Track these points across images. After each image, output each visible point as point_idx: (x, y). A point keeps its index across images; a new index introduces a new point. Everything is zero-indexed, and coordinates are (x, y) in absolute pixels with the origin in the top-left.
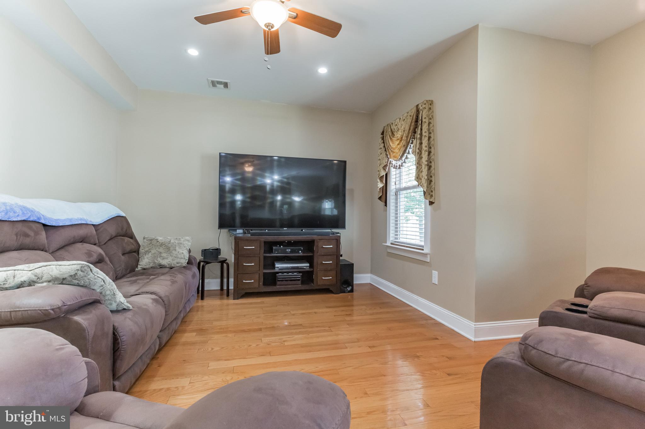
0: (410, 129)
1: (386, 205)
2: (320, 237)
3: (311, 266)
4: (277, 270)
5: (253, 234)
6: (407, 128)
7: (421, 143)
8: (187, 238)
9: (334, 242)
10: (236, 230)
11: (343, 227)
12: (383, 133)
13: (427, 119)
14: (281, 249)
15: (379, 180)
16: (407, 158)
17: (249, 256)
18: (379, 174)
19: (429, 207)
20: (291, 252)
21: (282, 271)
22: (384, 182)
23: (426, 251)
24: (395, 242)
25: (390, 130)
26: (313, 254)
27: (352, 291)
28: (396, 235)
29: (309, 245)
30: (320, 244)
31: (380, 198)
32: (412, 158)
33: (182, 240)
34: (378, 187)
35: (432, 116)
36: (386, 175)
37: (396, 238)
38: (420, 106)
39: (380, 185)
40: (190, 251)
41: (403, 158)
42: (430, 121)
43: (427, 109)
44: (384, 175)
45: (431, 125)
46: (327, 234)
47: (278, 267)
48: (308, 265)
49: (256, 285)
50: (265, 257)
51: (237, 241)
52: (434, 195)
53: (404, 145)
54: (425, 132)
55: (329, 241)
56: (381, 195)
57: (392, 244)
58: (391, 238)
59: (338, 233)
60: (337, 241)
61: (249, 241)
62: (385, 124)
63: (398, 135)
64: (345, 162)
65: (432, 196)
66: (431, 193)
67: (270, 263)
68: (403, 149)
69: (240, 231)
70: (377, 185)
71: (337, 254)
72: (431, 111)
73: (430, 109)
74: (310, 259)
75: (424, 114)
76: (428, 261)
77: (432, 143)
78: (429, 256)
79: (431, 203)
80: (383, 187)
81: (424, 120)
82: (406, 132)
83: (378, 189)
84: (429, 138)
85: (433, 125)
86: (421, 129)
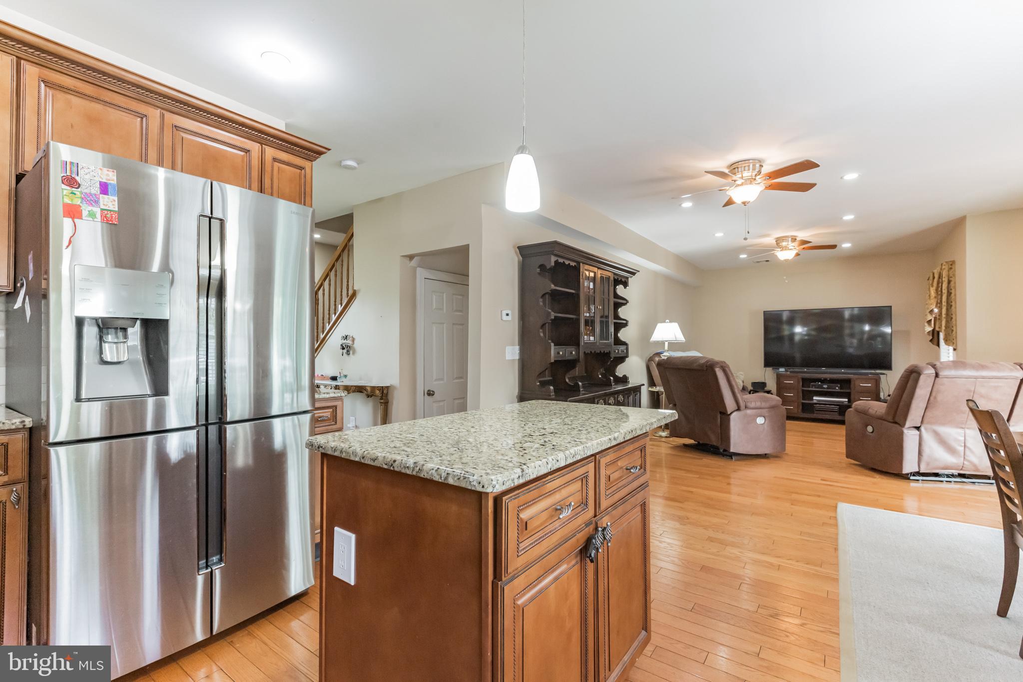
1: (939, 347)
2: (856, 376)
3: (849, 401)
4: (815, 401)
5: (791, 372)
6: (936, 283)
8: (742, 373)
9: (874, 381)
10: (778, 369)
11: (889, 368)
12: (928, 279)
13: (947, 277)
14: (819, 385)
15: (926, 324)
17: (789, 388)
18: (926, 319)
19: (955, 352)
20: (828, 388)
21: (820, 402)
22: (933, 325)
25: (932, 278)
26: (851, 390)
29: (846, 382)
30: (857, 383)
31: (931, 341)
33: (738, 374)
34: (925, 331)
35: (954, 275)
38: (943, 266)
39: (929, 329)
40: (743, 382)
42: (951, 279)
43: (947, 269)
44: (931, 320)
45: (952, 283)
46: (867, 374)
47: (815, 400)
48: (847, 400)
49: (796, 411)
50: (803, 391)
51: (779, 377)
52: (955, 343)
53: (936, 297)
54: (944, 290)
55: (868, 381)
56: (931, 338)
59: (883, 374)
60: (877, 382)
61: (788, 378)
62: (932, 270)
63: (934, 285)
64: (891, 307)
65: (953, 343)
66: (953, 341)
67: (808, 395)
68: (936, 300)
69: (782, 370)
70: (925, 328)
71: (876, 392)
72: (952, 270)
73: (951, 268)
74: (848, 395)
75: (944, 273)
77: (951, 297)
79: (955, 350)
80: (933, 330)
81: (943, 279)
83: (926, 332)
84: (949, 294)
85: (955, 283)
86: (942, 286)
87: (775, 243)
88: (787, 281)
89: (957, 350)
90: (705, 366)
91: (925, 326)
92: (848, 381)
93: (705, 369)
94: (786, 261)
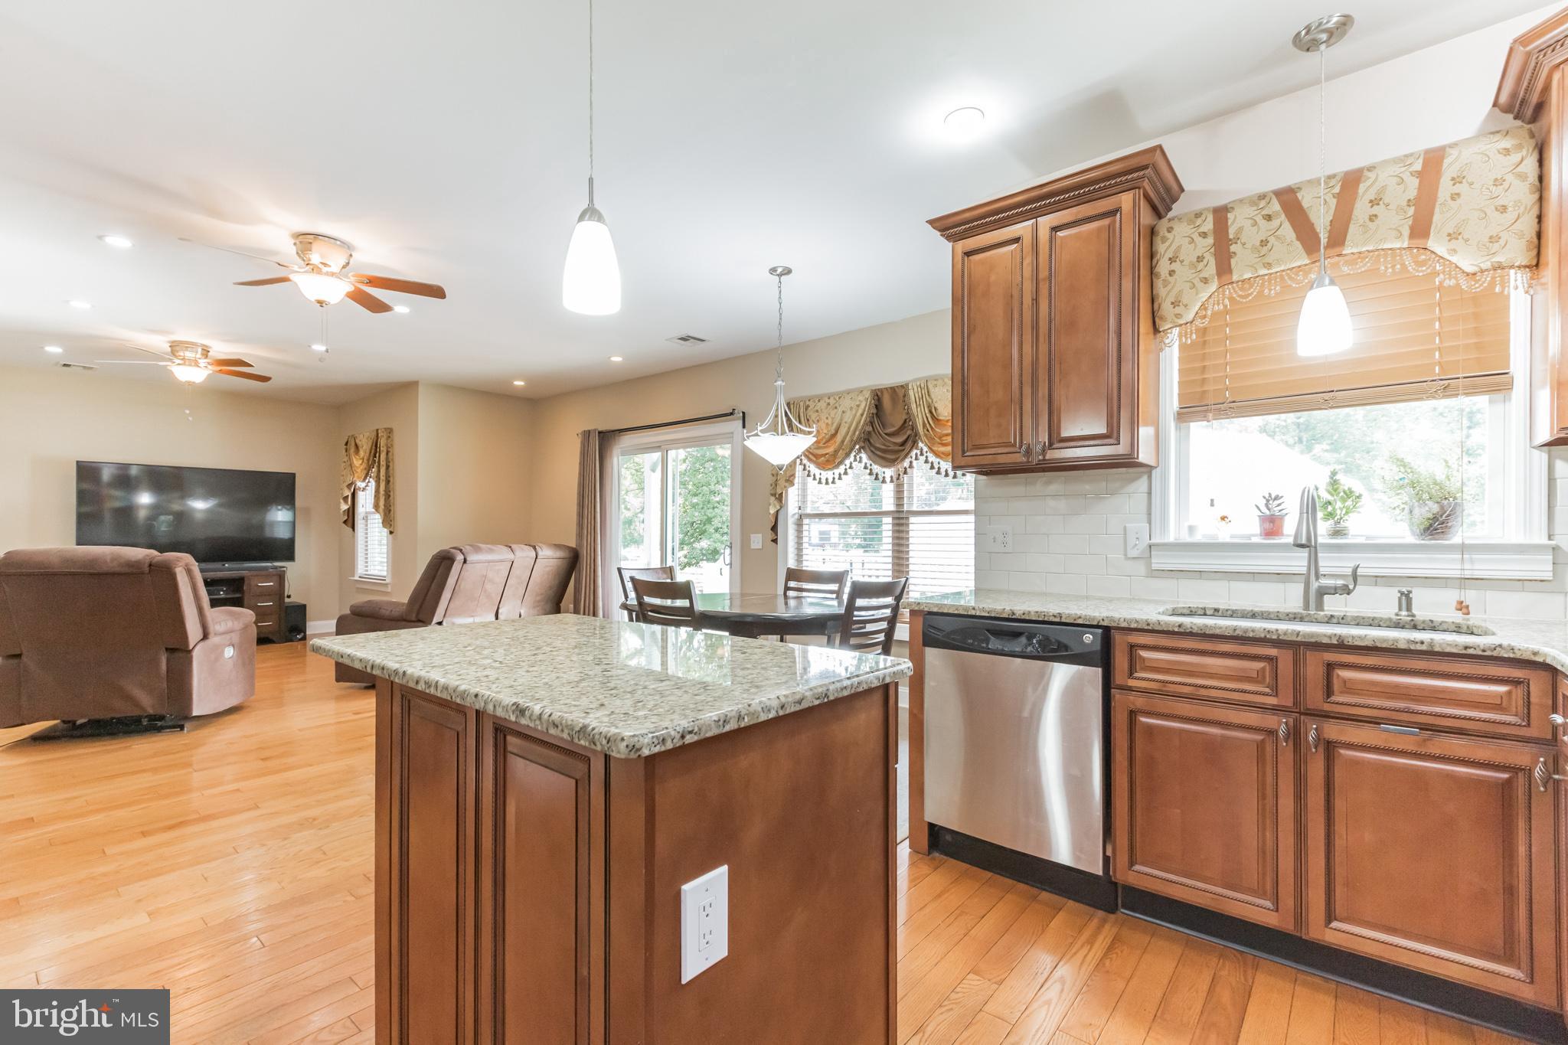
0: (370, 452)
1: (354, 530)
2: (252, 573)
6: (368, 451)
7: (379, 471)
9: (276, 578)
11: (291, 557)
12: (346, 444)
13: (385, 447)
15: (342, 501)
16: (369, 482)
18: (342, 494)
19: (391, 536)
22: (349, 503)
23: (388, 581)
24: (366, 575)
25: (353, 444)
26: (242, 595)
27: (304, 638)
28: (367, 566)
29: (235, 584)
30: (253, 583)
31: (345, 522)
32: (373, 484)
34: (341, 509)
35: (392, 445)
36: (354, 495)
37: (367, 571)
38: (379, 431)
39: (344, 507)
41: (367, 481)
42: (390, 449)
43: (385, 437)
44: (348, 496)
45: (390, 454)
46: (266, 568)
52: (393, 525)
53: (365, 469)
54: (383, 461)
55: (267, 578)
56: (346, 518)
57: (360, 577)
58: (360, 570)
59: (284, 567)
60: (281, 577)
62: (350, 434)
63: (362, 453)
64: (295, 474)
65: (391, 525)
66: (389, 522)
68: (365, 472)
70: (340, 506)
71: (279, 593)
72: (391, 439)
73: (389, 437)
74: (239, 602)
75: (382, 442)
76: (389, 591)
77: (391, 472)
78: (389, 586)
79: (391, 533)
80: (349, 509)
81: (382, 449)
82: (367, 455)
83: (341, 511)
84: (388, 467)
85: (393, 454)
86: (379, 456)
87: (169, 349)
88: (190, 419)
89: (394, 534)
90: (147, 565)
91: (340, 503)
92: (241, 580)
93: (147, 569)
94: (190, 384)
